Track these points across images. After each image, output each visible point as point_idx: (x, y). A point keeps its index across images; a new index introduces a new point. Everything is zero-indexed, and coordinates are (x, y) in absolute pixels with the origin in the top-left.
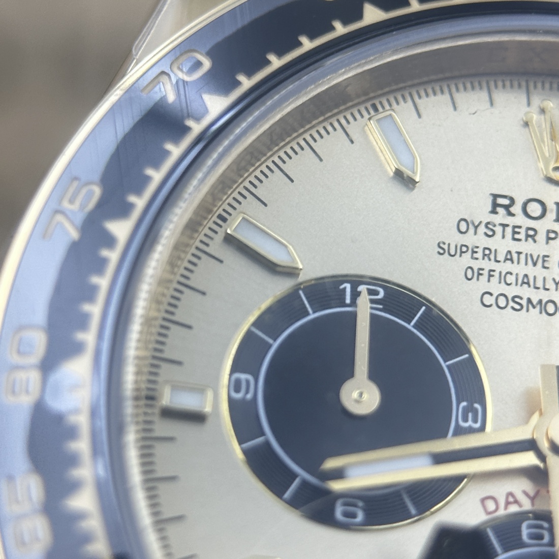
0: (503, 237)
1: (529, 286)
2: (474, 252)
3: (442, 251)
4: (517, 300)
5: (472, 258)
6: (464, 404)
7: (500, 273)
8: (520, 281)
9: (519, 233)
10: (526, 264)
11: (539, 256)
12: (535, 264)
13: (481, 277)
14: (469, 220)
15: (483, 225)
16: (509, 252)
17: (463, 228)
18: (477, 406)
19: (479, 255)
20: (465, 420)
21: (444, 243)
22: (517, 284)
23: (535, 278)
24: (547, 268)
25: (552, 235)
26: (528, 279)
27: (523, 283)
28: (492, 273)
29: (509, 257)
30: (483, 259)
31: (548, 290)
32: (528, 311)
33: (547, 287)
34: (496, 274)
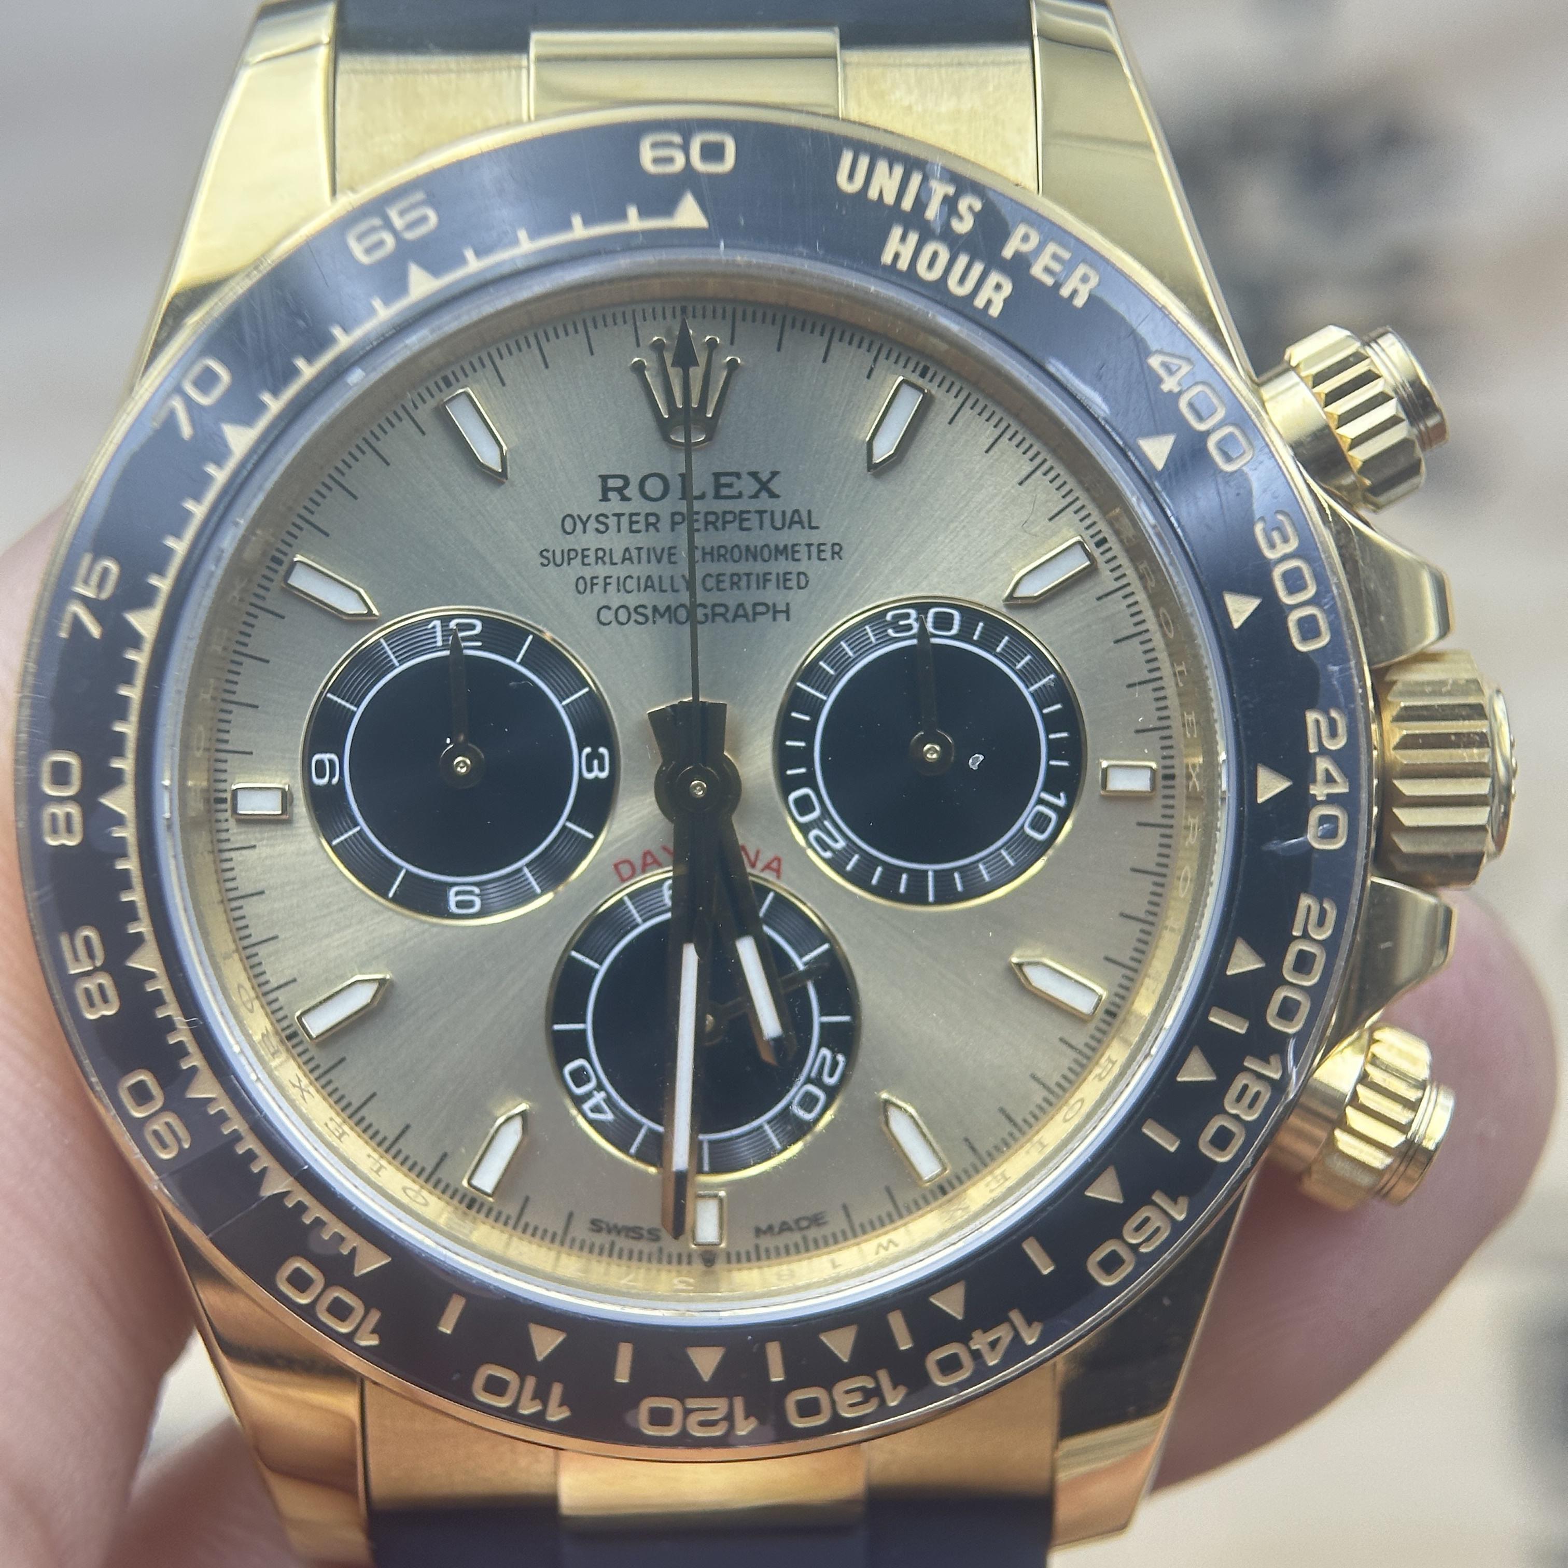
0: (619, 531)
1: (654, 591)
2: (584, 557)
3: (546, 562)
4: (641, 610)
5: (583, 564)
6: (588, 750)
7: (618, 578)
8: (642, 586)
9: (637, 522)
10: (649, 562)
11: (663, 550)
12: (659, 561)
13: (595, 587)
14: (575, 515)
15: (593, 519)
16: (627, 550)
17: (569, 526)
18: (602, 750)
19: (591, 559)
20: (590, 769)
21: (547, 551)
22: (639, 591)
23: (660, 577)
24: (675, 563)
25: (678, 518)
26: (652, 582)
27: (646, 587)
28: (608, 580)
29: (627, 556)
30: (597, 563)
31: (677, 591)
32: (654, 622)
33: (676, 588)
34: (613, 581)
